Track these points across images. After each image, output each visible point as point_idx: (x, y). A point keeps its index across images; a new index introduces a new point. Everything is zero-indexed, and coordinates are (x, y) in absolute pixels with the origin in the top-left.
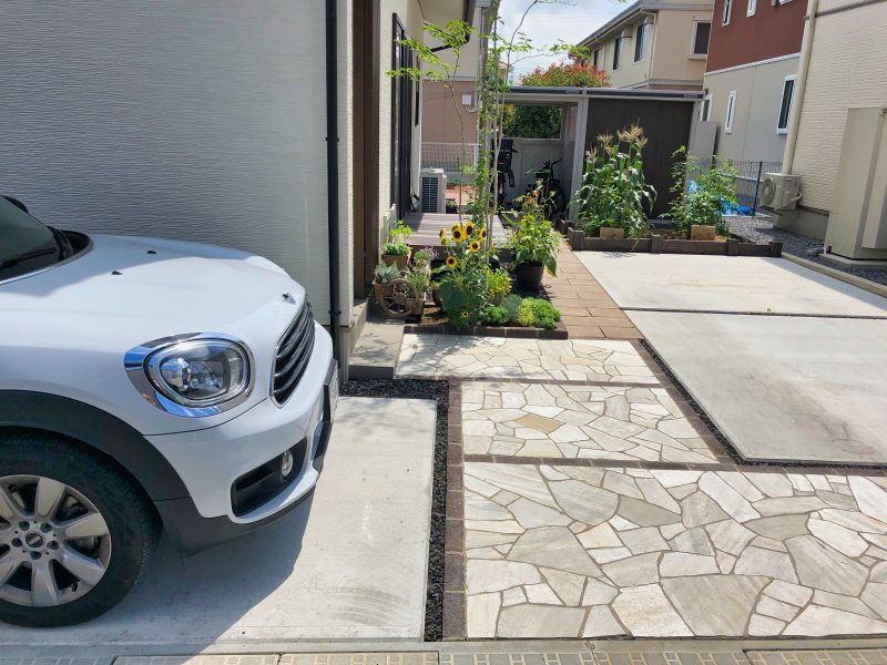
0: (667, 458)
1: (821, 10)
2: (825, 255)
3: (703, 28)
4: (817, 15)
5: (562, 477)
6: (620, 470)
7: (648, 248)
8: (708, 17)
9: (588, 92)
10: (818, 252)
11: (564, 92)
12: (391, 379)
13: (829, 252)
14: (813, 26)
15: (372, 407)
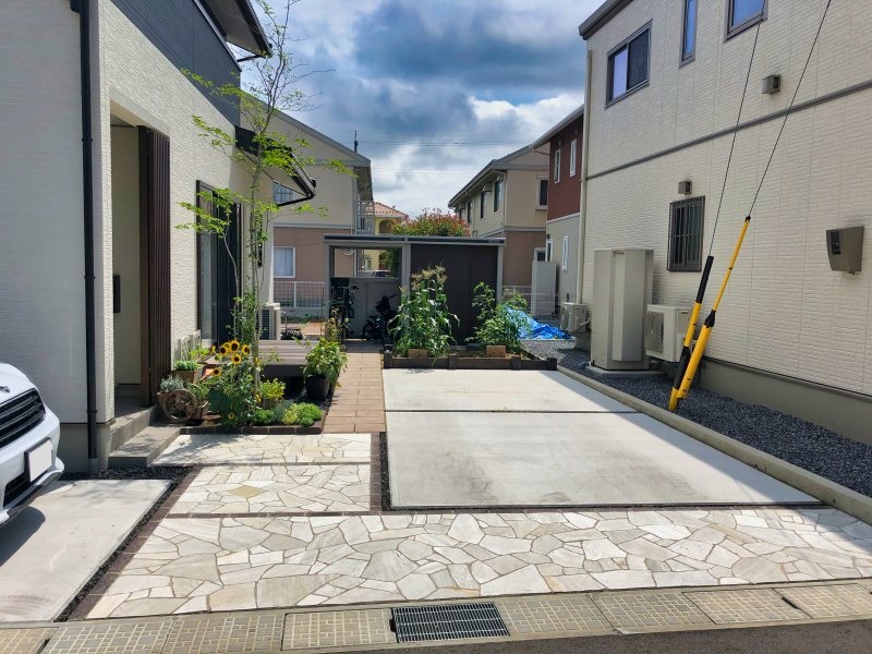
0: (331, 509)
1: (590, 174)
2: (590, 368)
3: (544, 184)
4: (587, 179)
5: (236, 524)
6: (286, 518)
7: (446, 365)
8: (546, 176)
9: (410, 239)
10: (585, 365)
11: (388, 239)
12: (145, 467)
13: (593, 365)
14: (586, 187)
15: (115, 485)
